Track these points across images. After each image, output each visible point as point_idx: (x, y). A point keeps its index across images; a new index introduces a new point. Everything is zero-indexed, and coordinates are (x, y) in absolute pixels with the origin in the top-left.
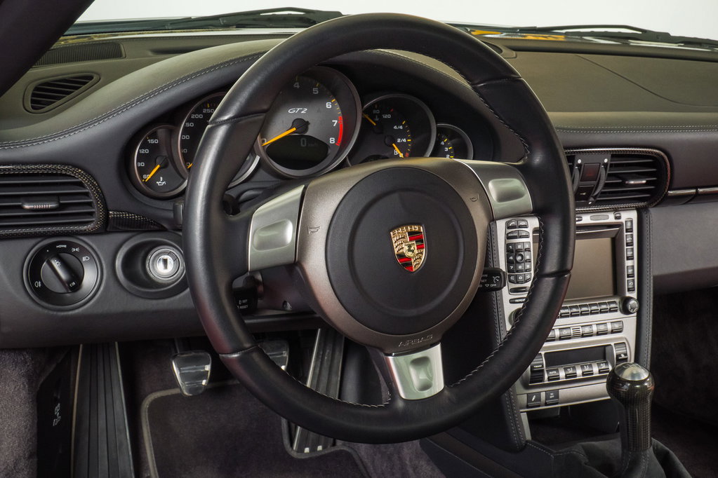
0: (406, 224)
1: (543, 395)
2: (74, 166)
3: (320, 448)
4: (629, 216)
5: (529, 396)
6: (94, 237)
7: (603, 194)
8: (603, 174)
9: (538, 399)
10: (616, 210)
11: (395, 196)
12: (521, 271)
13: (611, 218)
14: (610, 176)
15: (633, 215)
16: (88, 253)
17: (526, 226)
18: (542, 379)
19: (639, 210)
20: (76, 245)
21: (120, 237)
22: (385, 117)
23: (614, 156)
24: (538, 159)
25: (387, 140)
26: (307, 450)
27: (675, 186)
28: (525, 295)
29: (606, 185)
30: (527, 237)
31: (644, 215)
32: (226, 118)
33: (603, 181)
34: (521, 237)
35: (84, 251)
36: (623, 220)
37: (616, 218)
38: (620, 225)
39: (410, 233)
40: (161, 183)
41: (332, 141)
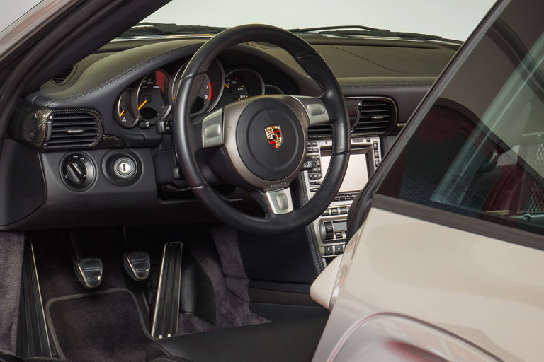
0: (272, 125)
1: (334, 247)
2: (94, 109)
3: (169, 335)
4: (375, 140)
5: (326, 248)
6: (90, 152)
7: (359, 125)
8: (359, 112)
9: (331, 249)
10: (367, 136)
11: (265, 112)
12: (316, 172)
13: (365, 142)
14: (362, 114)
15: (378, 140)
16: (88, 161)
17: (316, 146)
18: (333, 238)
19: (381, 137)
20: (83, 156)
21: (105, 151)
22: (233, 83)
23: (364, 102)
24: (330, 94)
25: (235, 97)
26: (161, 337)
27: (401, 120)
28: (318, 187)
29: (361, 120)
30: (318, 152)
31: (384, 139)
32: (190, 75)
33: (359, 117)
34: (314, 152)
35: (86, 160)
36: (372, 142)
37: (368, 141)
38: (370, 146)
39: (274, 129)
40: (124, 121)
41: (206, 97)
